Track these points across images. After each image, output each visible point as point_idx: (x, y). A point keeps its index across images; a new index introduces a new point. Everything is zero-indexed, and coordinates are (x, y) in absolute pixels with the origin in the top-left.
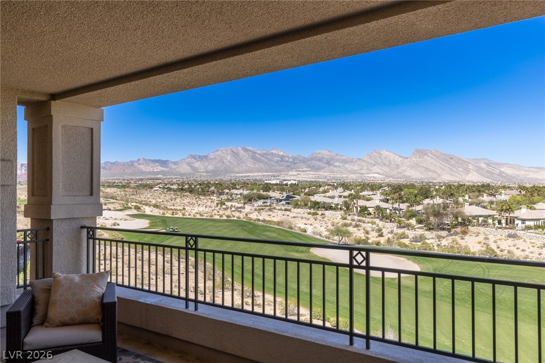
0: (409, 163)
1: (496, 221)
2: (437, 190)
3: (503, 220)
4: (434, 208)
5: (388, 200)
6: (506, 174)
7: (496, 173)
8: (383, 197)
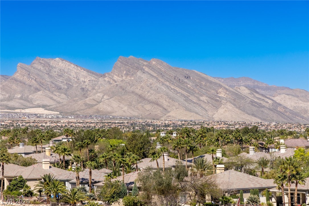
0: (107, 86)
1: (274, 200)
2: (163, 141)
3: (286, 196)
4: (161, 177)
5: (67, 163)
6: (285, 107)
7: (267, 105)
8: (57, 157)
